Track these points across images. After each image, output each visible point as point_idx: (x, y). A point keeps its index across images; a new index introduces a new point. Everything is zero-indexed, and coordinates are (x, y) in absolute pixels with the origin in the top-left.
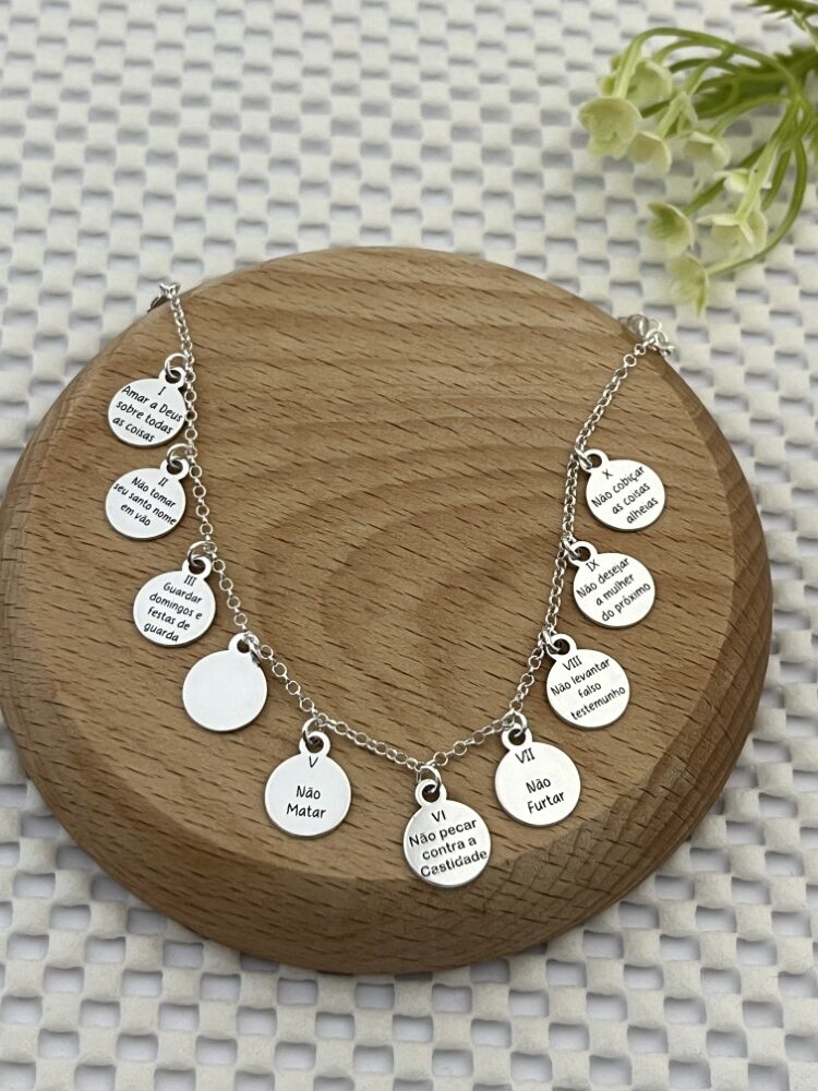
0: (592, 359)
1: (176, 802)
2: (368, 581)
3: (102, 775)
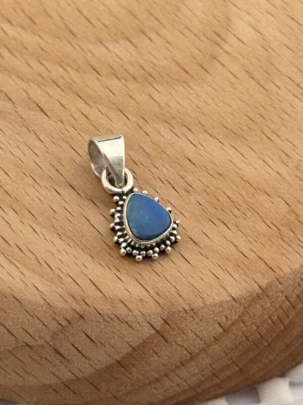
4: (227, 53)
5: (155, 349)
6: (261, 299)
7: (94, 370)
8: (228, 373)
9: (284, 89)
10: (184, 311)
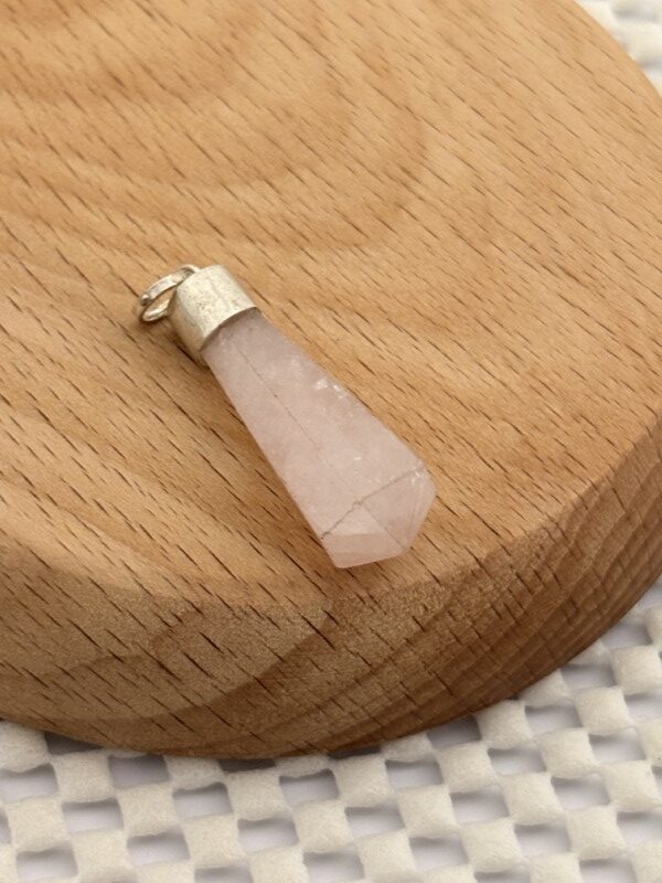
4: (421, 198)
5: (315, 659)
6: (478, 579)
7: (220, 693)
8: (429, 694)
9: (509, 253)
10: (358, 600)
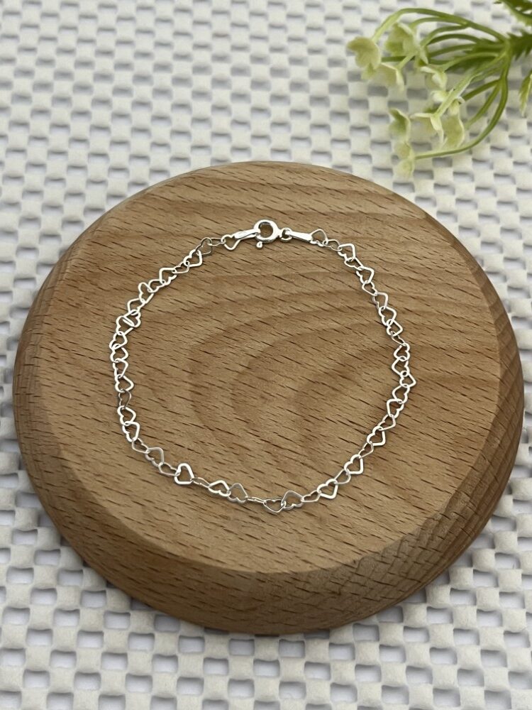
0: (406, 234)
1: (139, 523)
2: (263, 379)
3: (91, 505)
